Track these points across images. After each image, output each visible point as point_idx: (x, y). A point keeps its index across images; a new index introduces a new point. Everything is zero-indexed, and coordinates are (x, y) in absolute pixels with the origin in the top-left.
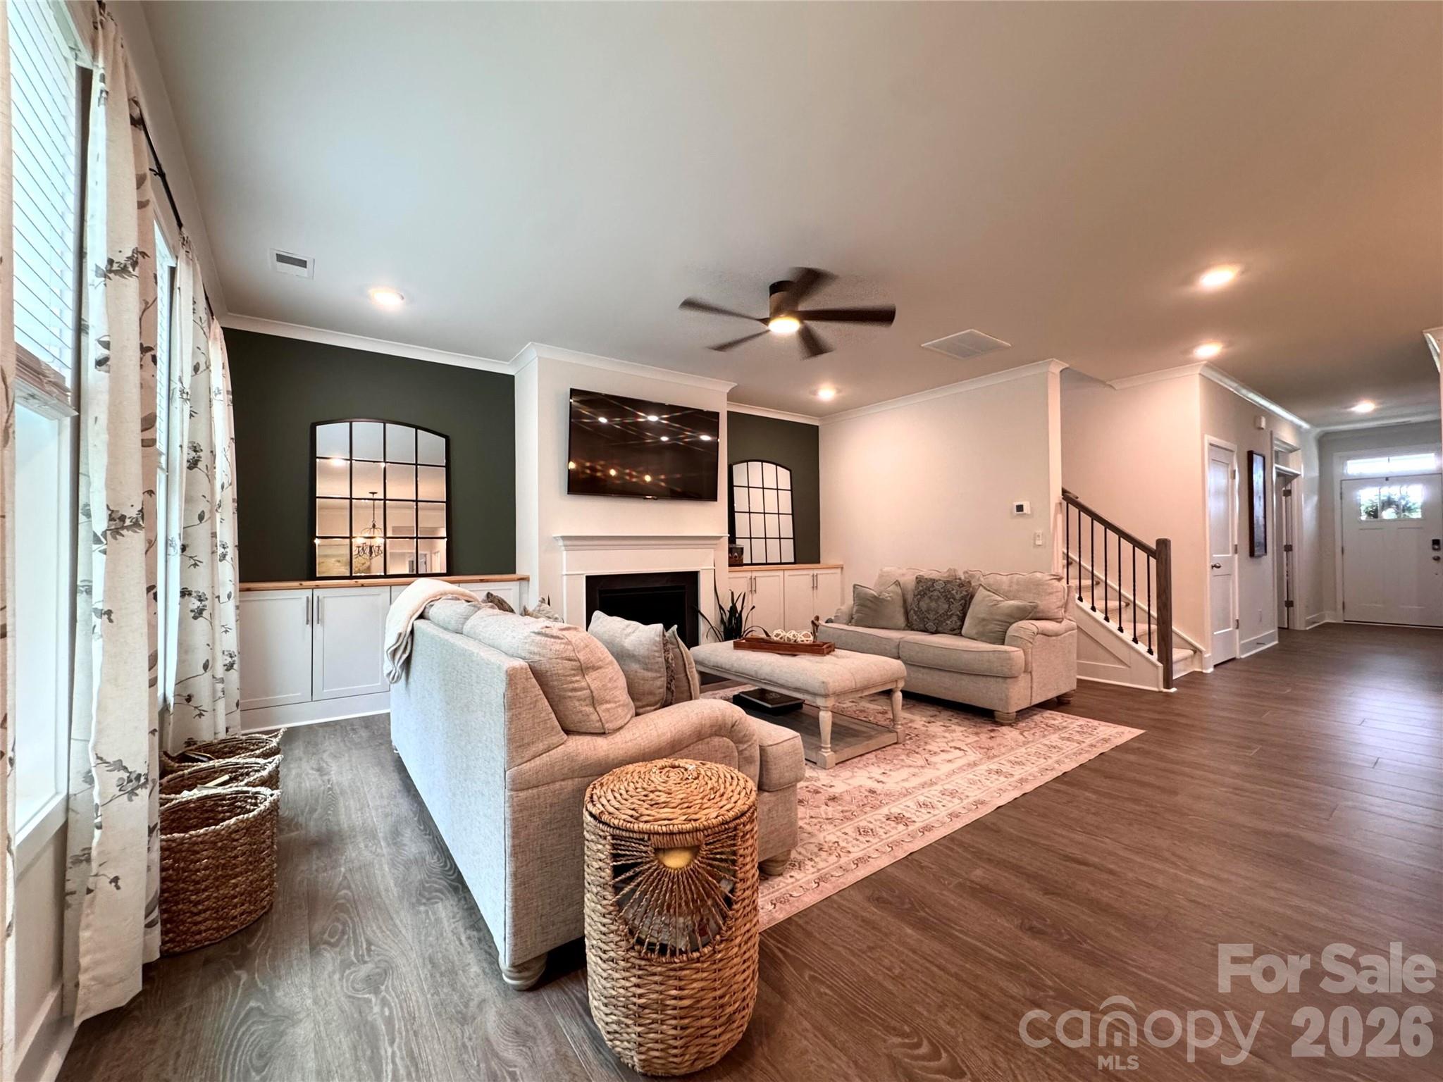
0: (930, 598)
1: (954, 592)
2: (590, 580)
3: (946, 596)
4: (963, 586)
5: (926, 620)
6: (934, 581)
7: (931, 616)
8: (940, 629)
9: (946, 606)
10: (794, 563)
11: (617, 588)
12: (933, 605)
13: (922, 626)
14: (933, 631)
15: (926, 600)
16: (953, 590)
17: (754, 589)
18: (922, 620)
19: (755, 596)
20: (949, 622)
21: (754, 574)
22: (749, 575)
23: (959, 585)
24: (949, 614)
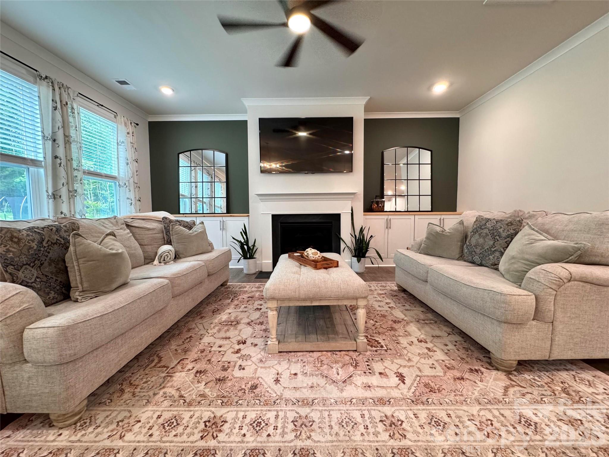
0: (480, 235)
1: (501, 230)
2: (273, 216)
3: (493, 233)
4: (512, 224)
5: (473, 253)
6: (488, 220)
7: (478, 251)
8: (484, 262)
9: (491, 243)
10: (432, 211)
11: (291, 221)
12: (481, 241)
13: (470, 258)
14: (479, 263)
15: (477, 236)
16: (501, 228)
17: (389, 226)
18: (471, 253)
19: (390, 230)
20: (491, 257)
21: (390, 217)
22: (386, 217)
23: (507, 224)
24: (493, 250)
